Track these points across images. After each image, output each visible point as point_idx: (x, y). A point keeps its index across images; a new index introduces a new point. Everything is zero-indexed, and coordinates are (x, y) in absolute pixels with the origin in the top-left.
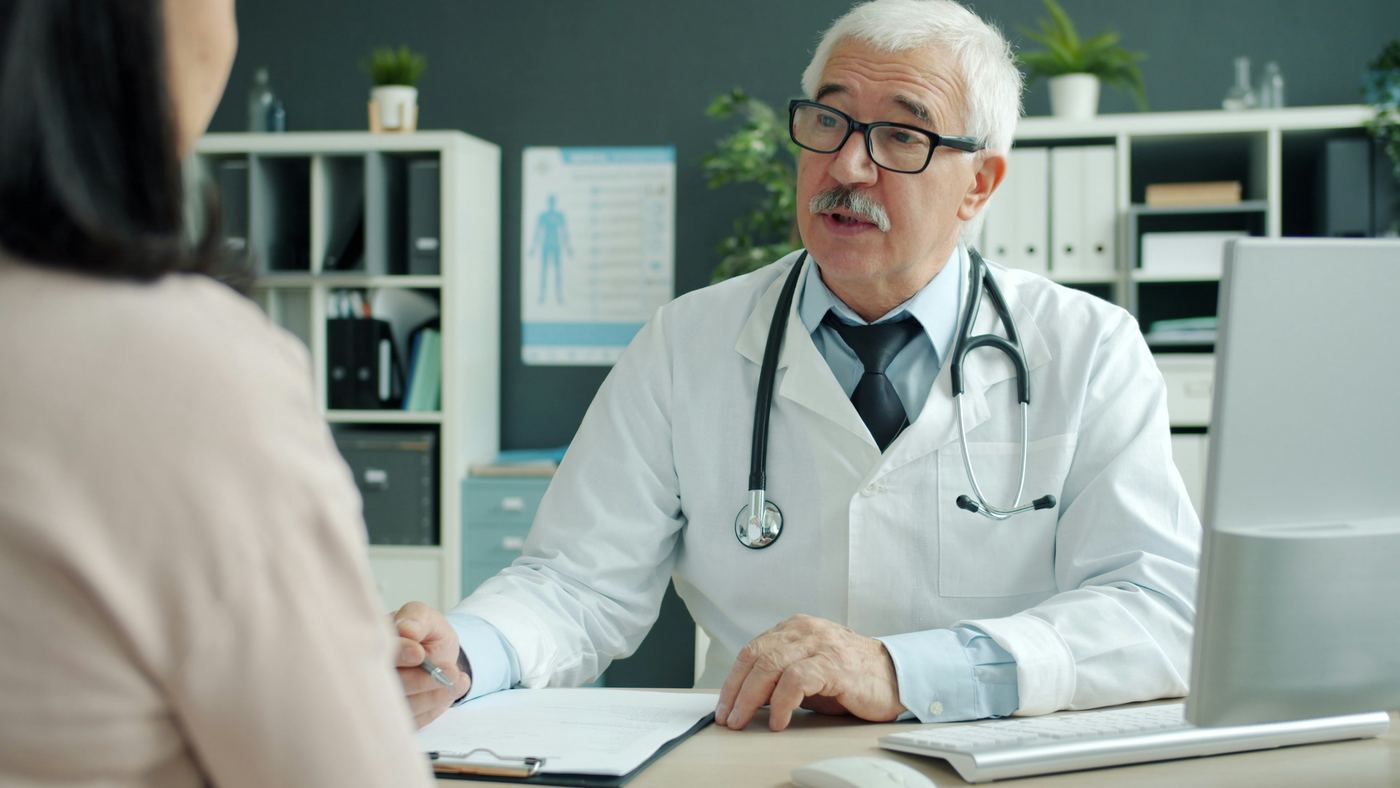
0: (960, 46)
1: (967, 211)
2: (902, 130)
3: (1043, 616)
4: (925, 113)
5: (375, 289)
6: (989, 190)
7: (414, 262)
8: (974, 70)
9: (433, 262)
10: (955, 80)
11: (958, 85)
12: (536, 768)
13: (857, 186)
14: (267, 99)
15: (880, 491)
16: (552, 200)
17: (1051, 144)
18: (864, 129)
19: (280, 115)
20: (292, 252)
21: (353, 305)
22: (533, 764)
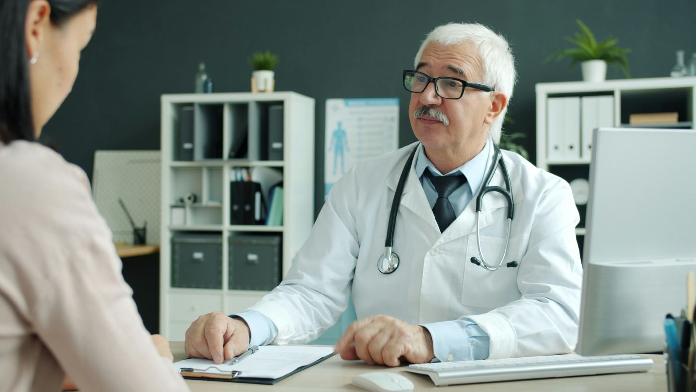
0: (479, 42)
1: (489, 120)
2: (452, 80)
3: (503, 314)
4: (462, 73)
5: (253, 167)
6: (499, 110)
7: (271, 154)
8: (486, 53)
9: (280, 155)
10: (477, 58)
11: (478, 60)
12: (236, 375)
13: (432, 106)
14: (204, 77)
15: (439, 253)
16: (339, 124)
17: (581, 95)
18: (434, 81)
19: (210, 85)
20: (214, 150)
21: (242, 175)
22: (235, 373)
